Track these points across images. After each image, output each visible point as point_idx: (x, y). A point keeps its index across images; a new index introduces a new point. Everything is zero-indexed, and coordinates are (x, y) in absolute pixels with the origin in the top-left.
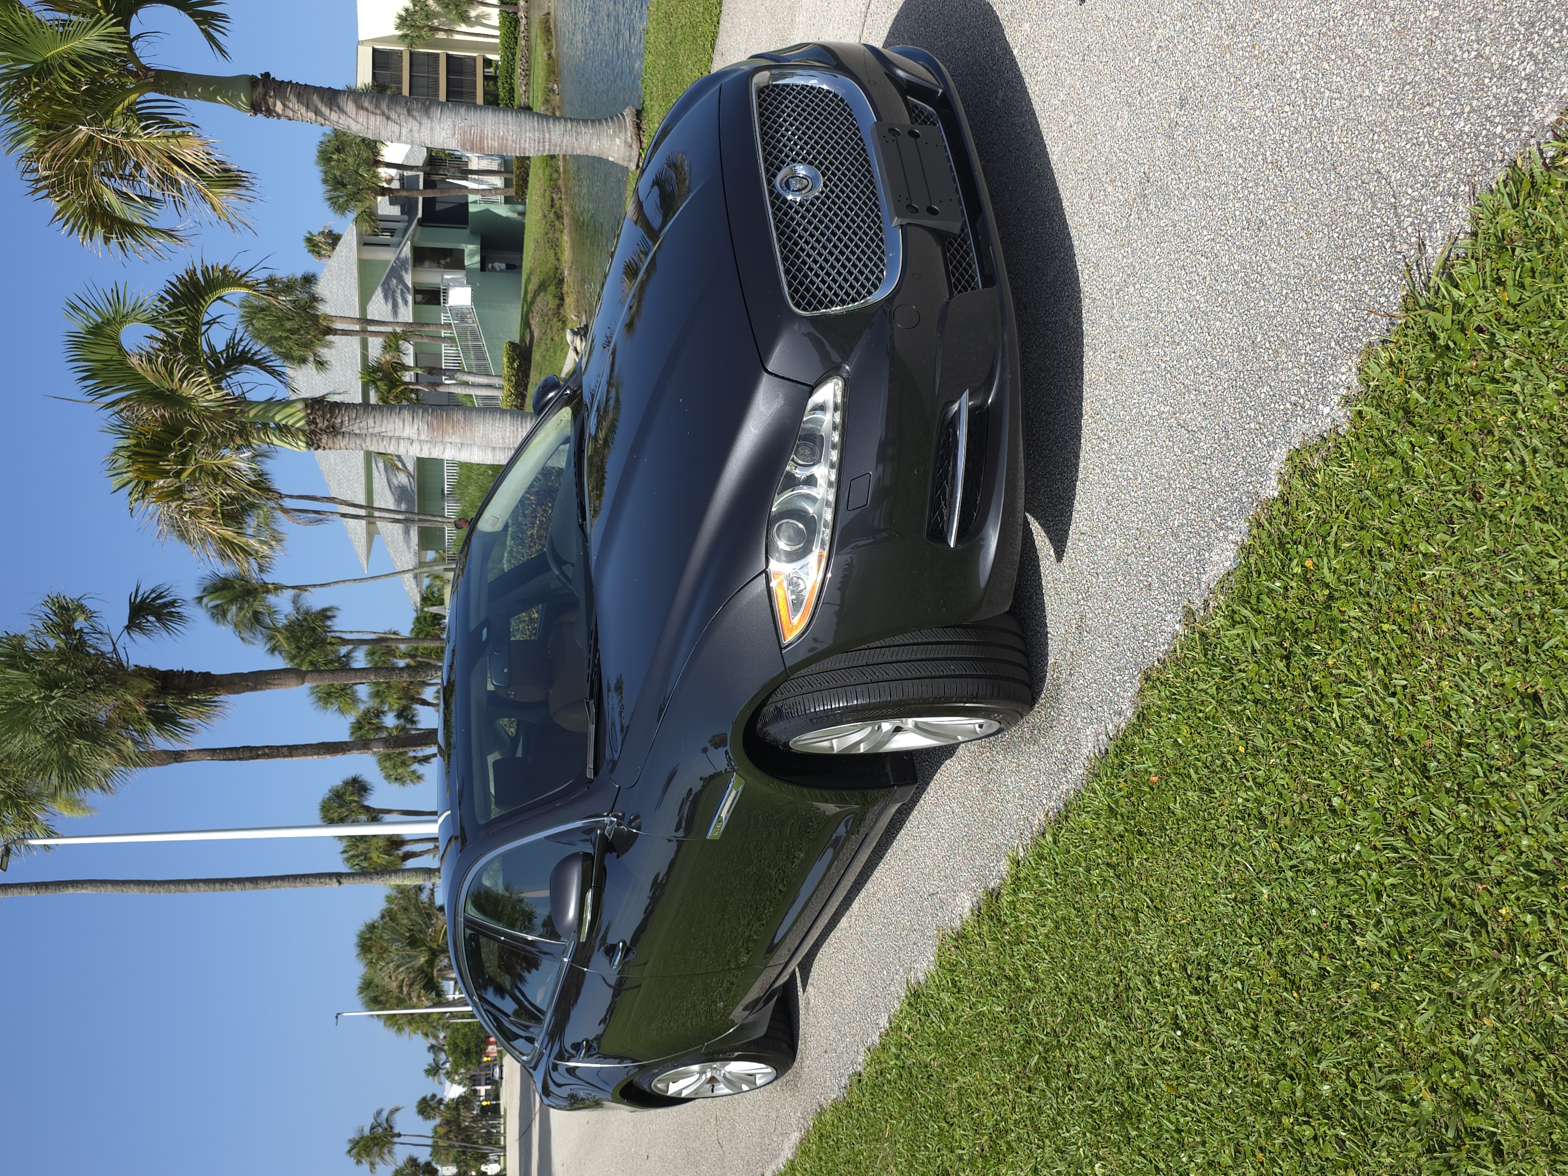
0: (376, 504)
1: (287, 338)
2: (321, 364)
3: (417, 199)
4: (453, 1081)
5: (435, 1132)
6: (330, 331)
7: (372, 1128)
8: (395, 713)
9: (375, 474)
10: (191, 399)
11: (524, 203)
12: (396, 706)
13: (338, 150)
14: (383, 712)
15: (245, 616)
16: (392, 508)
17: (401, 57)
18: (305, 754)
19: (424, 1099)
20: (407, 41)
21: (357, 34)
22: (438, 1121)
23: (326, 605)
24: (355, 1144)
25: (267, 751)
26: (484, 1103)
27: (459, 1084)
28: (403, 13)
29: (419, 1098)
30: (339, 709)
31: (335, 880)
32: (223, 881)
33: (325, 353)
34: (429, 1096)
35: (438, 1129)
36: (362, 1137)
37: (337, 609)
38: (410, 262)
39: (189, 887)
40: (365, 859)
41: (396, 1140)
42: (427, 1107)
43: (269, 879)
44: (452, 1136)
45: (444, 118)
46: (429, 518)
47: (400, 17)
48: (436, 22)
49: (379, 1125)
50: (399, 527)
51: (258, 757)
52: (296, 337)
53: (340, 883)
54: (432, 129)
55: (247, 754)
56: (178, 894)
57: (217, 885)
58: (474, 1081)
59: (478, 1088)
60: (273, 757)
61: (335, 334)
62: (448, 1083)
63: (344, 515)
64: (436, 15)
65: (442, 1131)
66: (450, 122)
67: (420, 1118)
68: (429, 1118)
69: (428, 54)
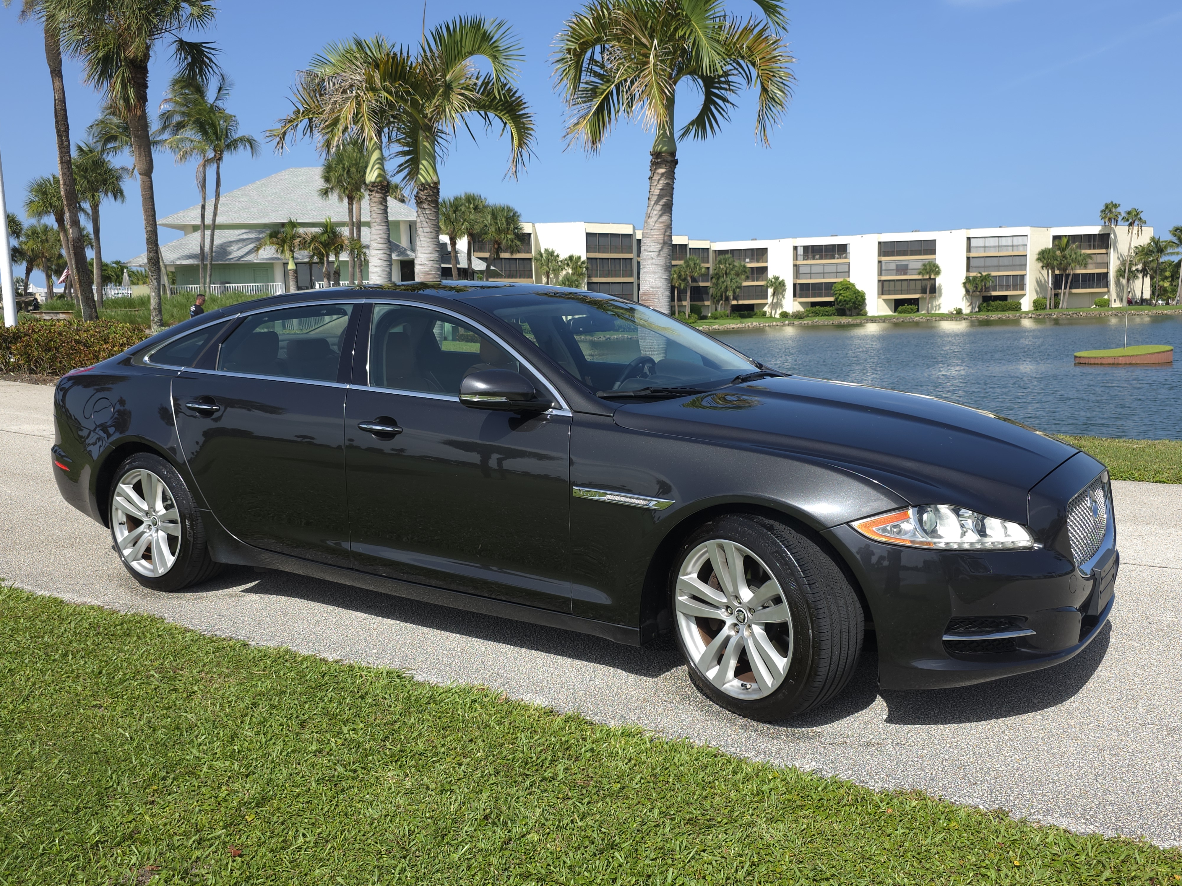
0: (217, 232)
1: (343, 168)
2: (325, 193)
3: (450, 263)
6: (351, 199)
8: (17, 246)
9: (237, 232)
10: (450, 101)
11: (454, 340)
12: (25, 247)
13: (476, 208)
14: (18, 237)
15: (112, 129)
16: (215, 243)
17: (528, 252)
20: (539, 257)
21: (540, 222)
23: (125, 193)
25: (66, 144)
28: (555, 254)
30: (32, 202)
33: (334, 197)
37: (123, 201)
38: (406, 258)
45: (663, 281)
46: (208, 273)
47: (553, 252)
48: (552, 276)
50: (197, 251)
51: (59, 135)
52: (345, 175)
54: (654, 273)
55: (62, 128)
61: (349, 204)
63: (203, 207)
64: (557, 276)
66: (660, 285)
69: (532, 271)
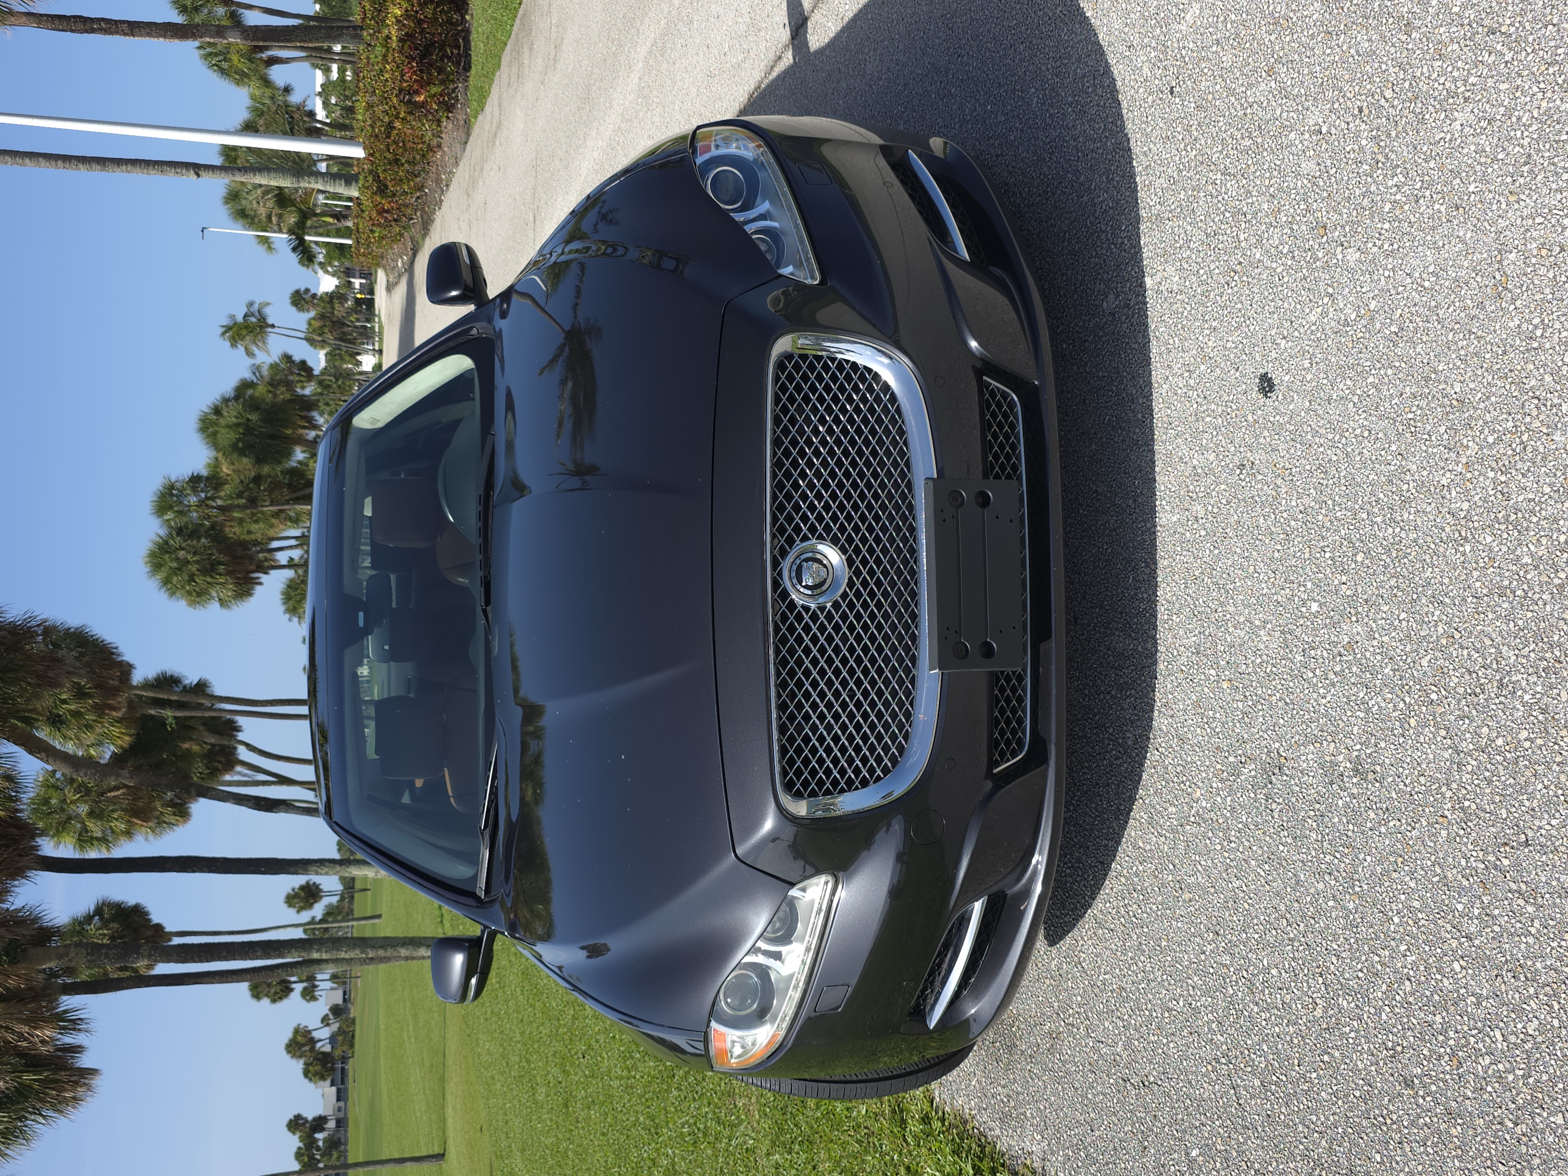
4: (327, 272)
5: (310, 324)
7: (246, 316)
18: (149, 35)
19: (297, 292)
22: (312, 314)
24: (228, 329)
26: (359, 296)
27: (333, 275)
29: (292, 289)
31: (192, 172)
32: (66, 159)
34: (303, 289)
35: (313, 322)
36: (236, 324)
39: (27, 161)
40: (225, 60)
41: (270, 330)
42: (300, 299)
43: (119, 162)
44: (326, 330)
49: (253, 315)
51: (93, 31)
53: (198, 175)
55: (80, 26)
56: (15, 166)
57: (60, 163)
58: (348, 273)
59: (352, 280)
60: (111, 33)
62: (320, 272)
65: (316, 324)
67: (294, 309)
68: (303, 311)
